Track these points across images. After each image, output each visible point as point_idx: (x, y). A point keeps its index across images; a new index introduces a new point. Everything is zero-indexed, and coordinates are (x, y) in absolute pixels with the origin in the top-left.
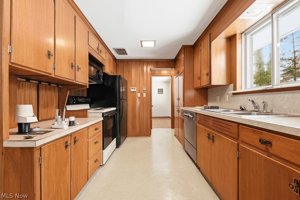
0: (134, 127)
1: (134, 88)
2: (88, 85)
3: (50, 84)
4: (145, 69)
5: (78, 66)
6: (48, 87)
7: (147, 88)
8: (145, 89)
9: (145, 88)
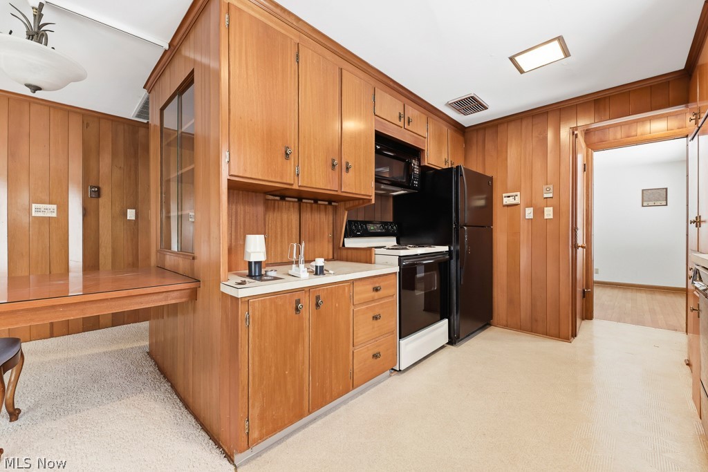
0: (513, 302)
1: (514, 194)
2: (373, 198)
3: (316, 201)
4: (550, 135)
5: (347, 163)
6: (315, 206)
7: (557, 191)
8: (551, 195)
9: (548, 191)
